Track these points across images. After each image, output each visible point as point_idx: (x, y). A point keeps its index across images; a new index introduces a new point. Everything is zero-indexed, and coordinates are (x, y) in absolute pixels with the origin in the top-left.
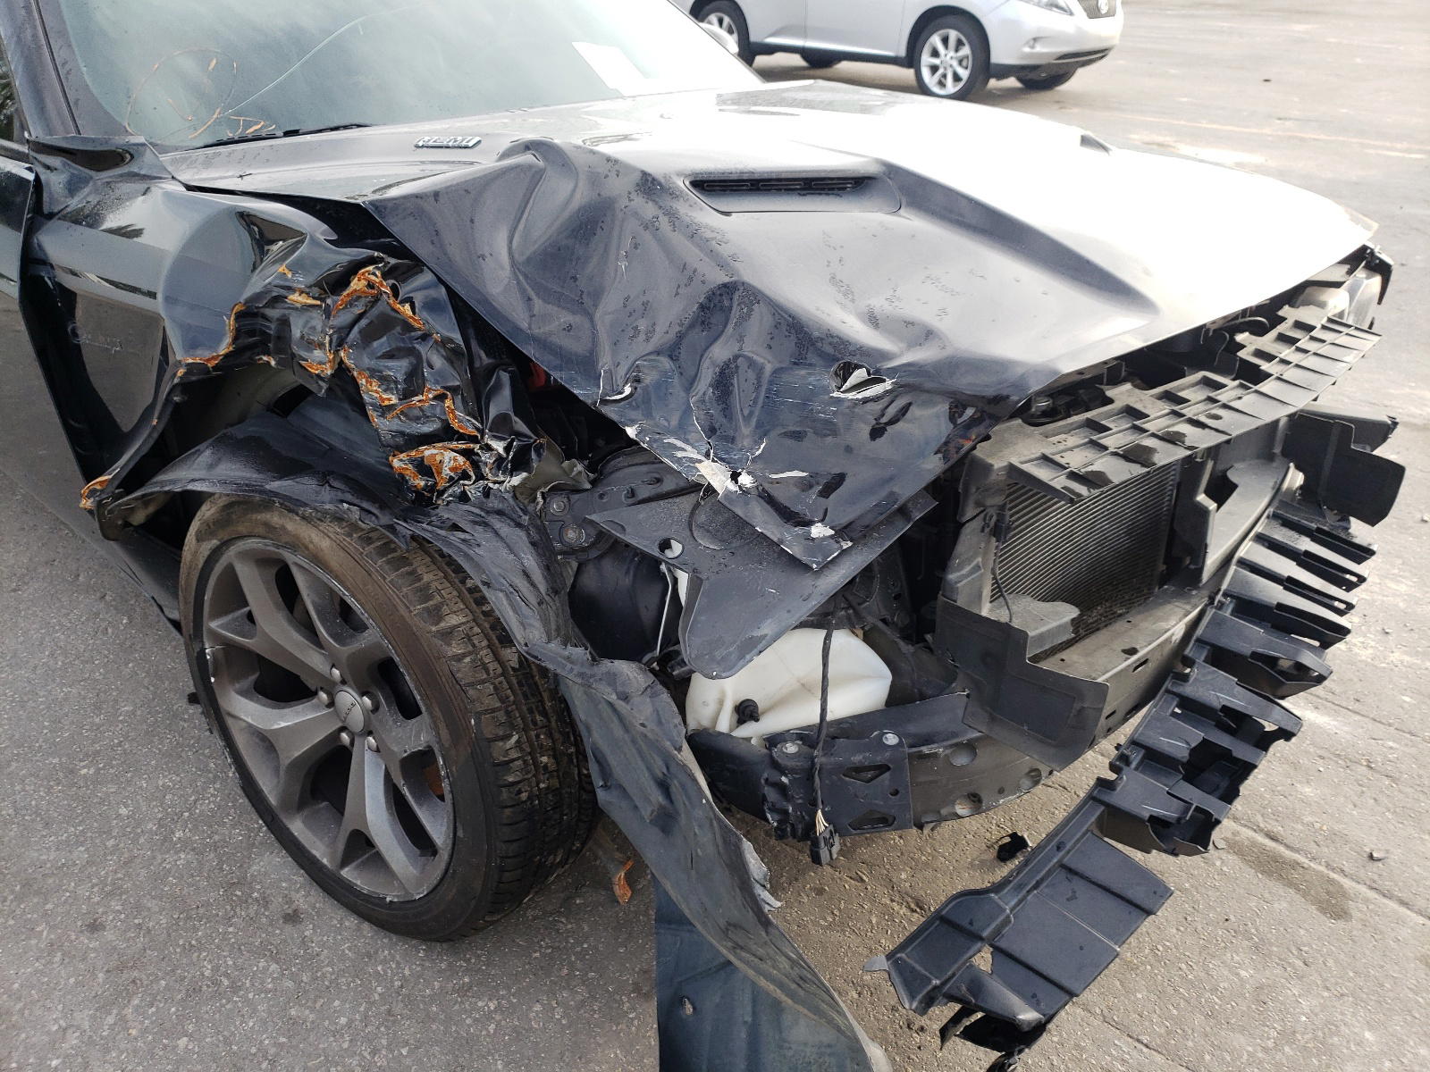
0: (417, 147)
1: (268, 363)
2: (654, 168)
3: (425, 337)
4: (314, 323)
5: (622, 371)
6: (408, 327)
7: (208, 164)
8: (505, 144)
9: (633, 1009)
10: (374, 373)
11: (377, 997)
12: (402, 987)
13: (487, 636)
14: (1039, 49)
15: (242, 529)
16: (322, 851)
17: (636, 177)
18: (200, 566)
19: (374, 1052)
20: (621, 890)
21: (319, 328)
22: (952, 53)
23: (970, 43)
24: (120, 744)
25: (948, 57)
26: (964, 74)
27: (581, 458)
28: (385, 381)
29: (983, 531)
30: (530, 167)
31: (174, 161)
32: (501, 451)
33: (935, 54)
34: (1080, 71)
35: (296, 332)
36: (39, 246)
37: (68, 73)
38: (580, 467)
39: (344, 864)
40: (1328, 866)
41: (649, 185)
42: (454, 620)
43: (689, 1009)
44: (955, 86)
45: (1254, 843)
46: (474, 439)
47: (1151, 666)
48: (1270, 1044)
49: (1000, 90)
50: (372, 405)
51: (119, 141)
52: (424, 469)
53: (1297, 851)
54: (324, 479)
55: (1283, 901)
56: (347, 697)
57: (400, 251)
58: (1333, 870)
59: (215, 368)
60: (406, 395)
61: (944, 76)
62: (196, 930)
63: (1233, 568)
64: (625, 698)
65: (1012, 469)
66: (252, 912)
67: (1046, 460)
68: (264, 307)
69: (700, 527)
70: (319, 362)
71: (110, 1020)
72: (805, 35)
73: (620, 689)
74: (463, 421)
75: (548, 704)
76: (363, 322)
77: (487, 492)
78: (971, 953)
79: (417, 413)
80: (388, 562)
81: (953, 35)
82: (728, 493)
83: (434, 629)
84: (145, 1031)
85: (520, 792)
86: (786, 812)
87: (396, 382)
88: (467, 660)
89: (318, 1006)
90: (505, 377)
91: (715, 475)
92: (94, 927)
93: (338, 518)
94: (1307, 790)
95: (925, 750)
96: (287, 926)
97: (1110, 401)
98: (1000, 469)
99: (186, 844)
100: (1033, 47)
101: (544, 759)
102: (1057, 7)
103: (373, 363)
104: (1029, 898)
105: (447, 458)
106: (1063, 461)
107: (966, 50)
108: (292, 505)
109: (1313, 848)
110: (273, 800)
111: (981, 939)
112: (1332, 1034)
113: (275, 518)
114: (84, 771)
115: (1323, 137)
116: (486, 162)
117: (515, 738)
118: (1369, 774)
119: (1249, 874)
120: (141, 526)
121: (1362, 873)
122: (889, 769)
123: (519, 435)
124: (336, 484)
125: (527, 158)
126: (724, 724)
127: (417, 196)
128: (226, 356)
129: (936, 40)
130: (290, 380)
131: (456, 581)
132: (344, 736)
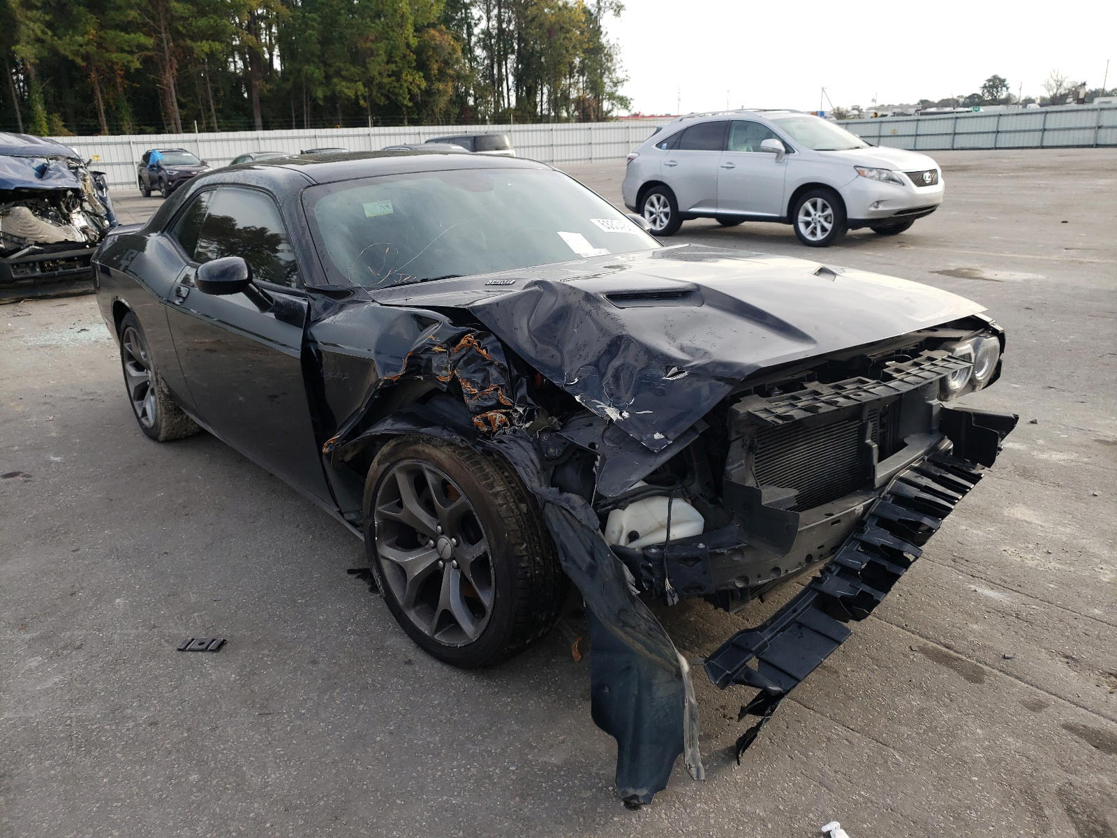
0: (486, 285)
1: (420, 379)
2: (591, 291)
3: (491, 364)
4: (443, 359)
5: (574, 373)
6: (484, 359)
7: (390, 295)
8: (527, 282)
9: (581, 704)
10: (469, 380)
11: (452, 694)
12: (464, 691)
13: (513, 498)
14: (881, 208)
15: (403, 455)
16: (425, 628)
17: (583, 294)
18: (378, 477)
19: (452, 715)
20: (576, 654)
21: (445, 361)
22: (819, 213)
23: (831, 206)
24: (315, 590)
25: (817, 215)
26: (829, 226)
27: (556, 416)
28: (473, 384)
29: (743, 447)
30: (537, 291)
31: (374, 294)
32: (521, 412)
33: (808, 214)
34: (916, 220)
35: (435, 364)
36: (311, 334)
37: (323, 256)
38: (555, 420)
39: (436, 632)
40: (977, 660)
41: (589, 297)
42: (499, 489)
43: (607, 691)
44: (823, 235)
45: (935, 649)
46: (510, 407)
47: (843, 525)
48: (922, 731)
49: (855, 235)
50: (467, 394)
51: (349, 286)
52: (487, 422)
53: (961, 653)
54: (444, 428)
55: (945, 674)
56: (444, 541)
57: (482, 327)
58: (980, 662)
59: (397, 381)
60: (482, 389)
61: (815, 228)
62: (362, 665)
63: (894, 481)
64: (573, 508)
65: (749, 413)
66: (389, 659)
67: (766, 410)
68: (422, 353)
69: (608, 438)
70: (444, 376)
71: (327, 697)
72: (716, 206)
73: (572, 505)
74: (505, 400)
75: (540, 533)
76: (465, 358)
77: (515, 431)
78: (746, 659)
79: (485, 396)
80: (471, 463)
81: (820, 201)
82: (618, 420)
83: (490, 492)
84: (343, 702)
85: (526, 573)
86: (652, 581)
87: (478, 383)
88: (505, 506)
89: (423, 696)
90: (524, 380)
91: (613, 414)
92: (314, 662)
93: (450, 444)
94: (975, 627)
95: (718, 551)
96: (406, 666)
97: (806, 388)
98: (743, 414)
99: (353, 632)
100: (877, 207)
101: (538, 558)
102: (893, 180)
103: (468, 376)
104: (778, 635)
105: (497, 417)
106: (774, 411)
107: (829, 211)
108: (429, 440)
109: (971, 652)
110: (401, 602)
111: (752, 652)
112: (958, 729)
113: (420, 448)
114: (300, 601)
115: (1096, 260)
116: (517, 290)
117: (525, 545)
118: (1016, 621)
119: (929, 662)
120: (348, 462)
121: (997, 664)
122: (700, 560)
123: (530, 405)
124: (449, 429)
125: (536, 288)
126: (622, 542)
127: (489, 304)
128: (402, 376)
129: (808, 205)
130: (429, 386)
131: (500, 472)
132: (441, 562)
